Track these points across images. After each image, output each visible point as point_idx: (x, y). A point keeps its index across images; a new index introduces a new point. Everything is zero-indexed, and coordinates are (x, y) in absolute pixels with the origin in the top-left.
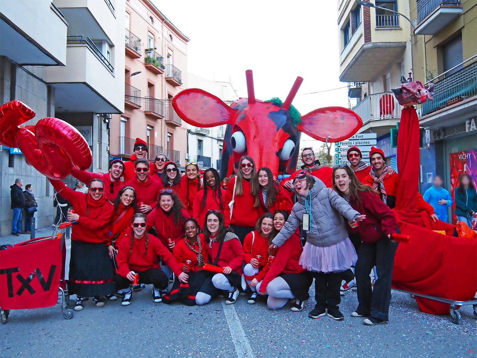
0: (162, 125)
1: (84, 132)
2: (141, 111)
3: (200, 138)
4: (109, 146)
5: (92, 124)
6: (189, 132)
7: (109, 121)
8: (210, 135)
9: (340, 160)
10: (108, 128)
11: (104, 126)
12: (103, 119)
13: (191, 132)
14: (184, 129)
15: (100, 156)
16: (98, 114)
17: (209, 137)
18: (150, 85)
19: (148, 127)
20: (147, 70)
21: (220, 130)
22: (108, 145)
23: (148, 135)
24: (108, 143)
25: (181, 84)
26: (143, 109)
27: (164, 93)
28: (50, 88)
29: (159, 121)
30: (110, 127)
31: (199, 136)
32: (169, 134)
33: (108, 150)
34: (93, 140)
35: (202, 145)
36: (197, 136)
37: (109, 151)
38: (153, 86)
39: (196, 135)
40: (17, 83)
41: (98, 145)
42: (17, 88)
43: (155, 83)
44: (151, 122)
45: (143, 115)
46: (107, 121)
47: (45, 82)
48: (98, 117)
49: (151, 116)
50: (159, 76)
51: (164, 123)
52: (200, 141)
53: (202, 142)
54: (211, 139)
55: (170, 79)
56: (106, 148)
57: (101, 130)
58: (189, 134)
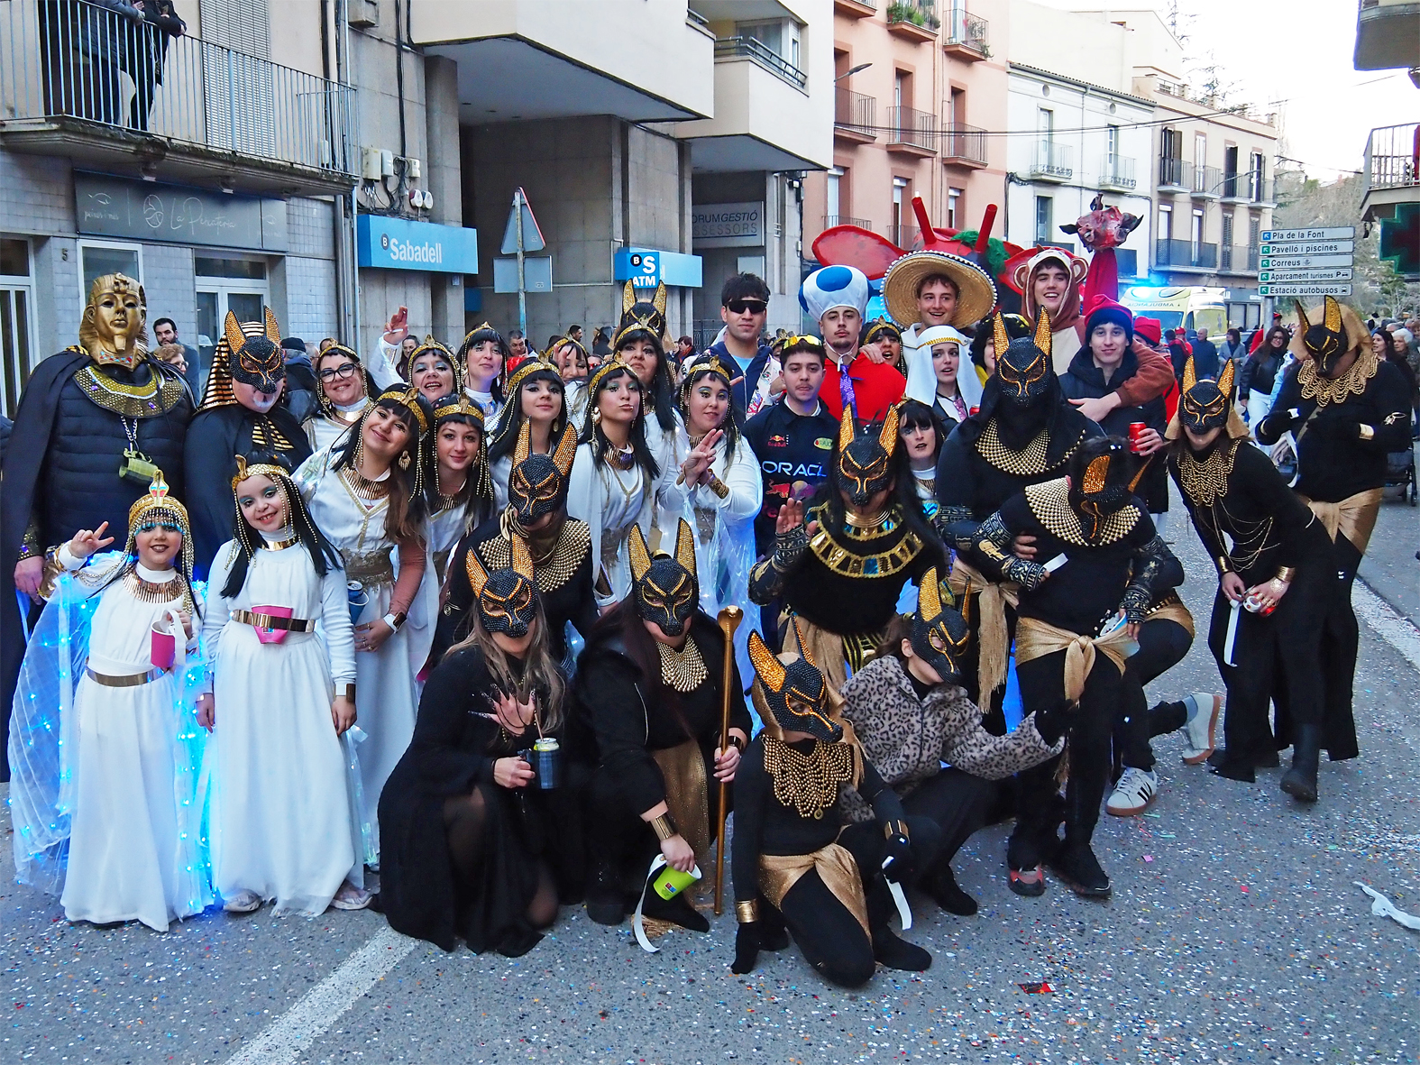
0: (932, 172)
1: (746, 216)
2: (879, 146)
3: (1044, 192)
4: (801, 240)
5: (761, 197)
6: (1011, 180)
7: (801, 184)
8: (1075, 180)
9: (1270, 286)
10: (798, 199)
11: (790, 197)
12: (788, 181)
13: (1018, 179)
14: (997, 172)
15: (781, 266)
16: (776, 172)
17: (1073, 186)
18: (903, 75)
19: (897, 182)
20: (893, 38)
21: (1110, 162)
22: (798, 240)
23: (898, 199)
24: (799, 234)
25: (987, 56)
26: (882, 138)
27: (939, 87)
28: (683, 146)
29: (926, 162)
30: (802, 198)
31: (1040, 186)
32: (952, 193)
33: (800, 249)
34: (765, 232)
35: (1048, 211)
36: (1037, 188)
37: (801, 252)
38: (910, 76)
39: (1033, 184)
40: (631, 157)
41: (777, 241)
42: (631, 166)
43: (914, 68)
44: (904, 169)
45: (883, 154)
46: (796, 184)
47: (673, 139)
48: (777, 177)
49: (904, 156)
50: (926, 46)
51: (939, 165)
52: (1044, 202)
53: (1049, 202)
54: (1077, 191)
55: (955, 49)
56: (794, 247)
57: (783, 206)
58: (1012, 184)
